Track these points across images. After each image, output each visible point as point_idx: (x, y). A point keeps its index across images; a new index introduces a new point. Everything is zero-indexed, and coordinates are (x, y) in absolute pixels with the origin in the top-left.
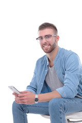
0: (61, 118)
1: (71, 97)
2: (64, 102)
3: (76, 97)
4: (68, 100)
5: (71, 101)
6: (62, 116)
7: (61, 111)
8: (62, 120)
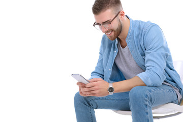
0: (147, 113)
1: (158, 85)
2: (150, 91)
3: (163, 84)
4: (154, 88)
5: (158, 90)
6: (148, 110)
7: (147, 103)
8: (149, 115)
